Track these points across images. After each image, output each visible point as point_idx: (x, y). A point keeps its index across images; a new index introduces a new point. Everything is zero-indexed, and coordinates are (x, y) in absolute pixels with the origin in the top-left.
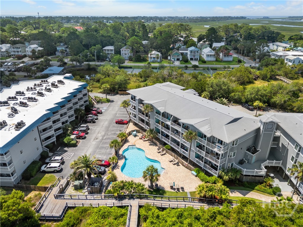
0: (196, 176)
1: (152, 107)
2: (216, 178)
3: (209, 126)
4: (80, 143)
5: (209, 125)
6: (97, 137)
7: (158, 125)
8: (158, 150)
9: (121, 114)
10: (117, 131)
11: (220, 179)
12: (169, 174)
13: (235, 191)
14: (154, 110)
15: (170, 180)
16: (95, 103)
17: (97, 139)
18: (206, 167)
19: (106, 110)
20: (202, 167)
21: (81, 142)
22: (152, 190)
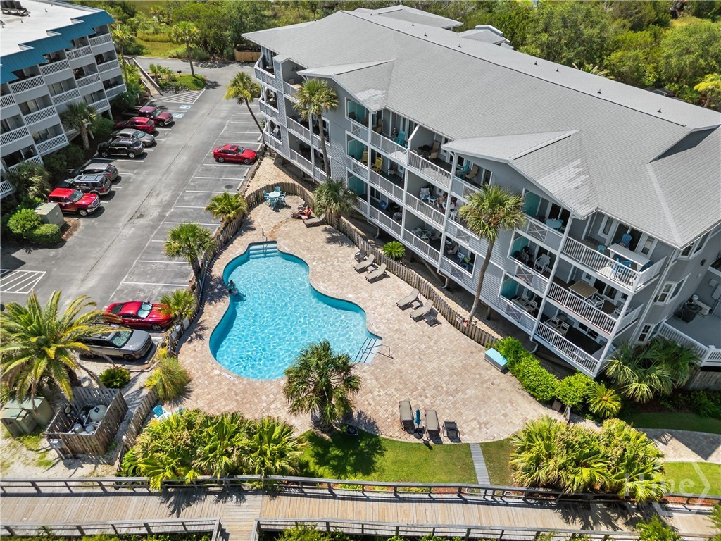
0: (505, 370)
1: (333, 91)
2: (587, 385)
3: (578, 167)
4: (75, 233)
5: (578, 162)
6: (142, 210)
7: (360, 168)
8: (359, 261)
9: (236, 128)
10: (216, 187)
11: (608, 387)
12: (396, 360)
13: (663, 434)
14: (341, 105)
15: (401, 387)
16: (154, 92)
17: (141, 216)
18: (547, 336)
19: (188, 115)
20: (532, 333)
21: (81, 228)
22: (327, 437)
